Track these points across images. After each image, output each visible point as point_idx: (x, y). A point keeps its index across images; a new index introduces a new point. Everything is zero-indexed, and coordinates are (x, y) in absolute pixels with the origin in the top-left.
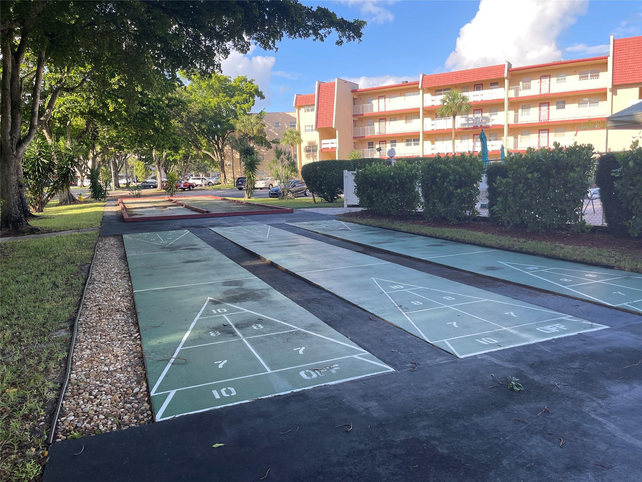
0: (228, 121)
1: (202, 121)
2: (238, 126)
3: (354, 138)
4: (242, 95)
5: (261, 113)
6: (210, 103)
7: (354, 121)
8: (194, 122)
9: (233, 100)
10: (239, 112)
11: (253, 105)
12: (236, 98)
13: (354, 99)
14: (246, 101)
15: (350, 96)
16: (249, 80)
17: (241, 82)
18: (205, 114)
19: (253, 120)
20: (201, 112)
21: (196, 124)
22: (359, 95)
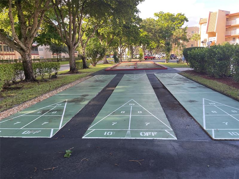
0: (171, 32)
1: (160, 33)
2: (174, 34)
3: (225, 36)
4: (178, 21)
5: (185, 28)
6: (164, 25)
7: (226, 28)
8: (157, 33)
9: (174, 23)
10: (176, 28)
11: (183, 24)
12: (175, 22)
13: (227, 19)
14: (180, 23)
15: (225, 18)
16: (182, 14)
17: (179, 15)
18: (162, 30)
19: (181, 31)
20: (160, 29)
21: (158, 34)
22: (230, 17)
